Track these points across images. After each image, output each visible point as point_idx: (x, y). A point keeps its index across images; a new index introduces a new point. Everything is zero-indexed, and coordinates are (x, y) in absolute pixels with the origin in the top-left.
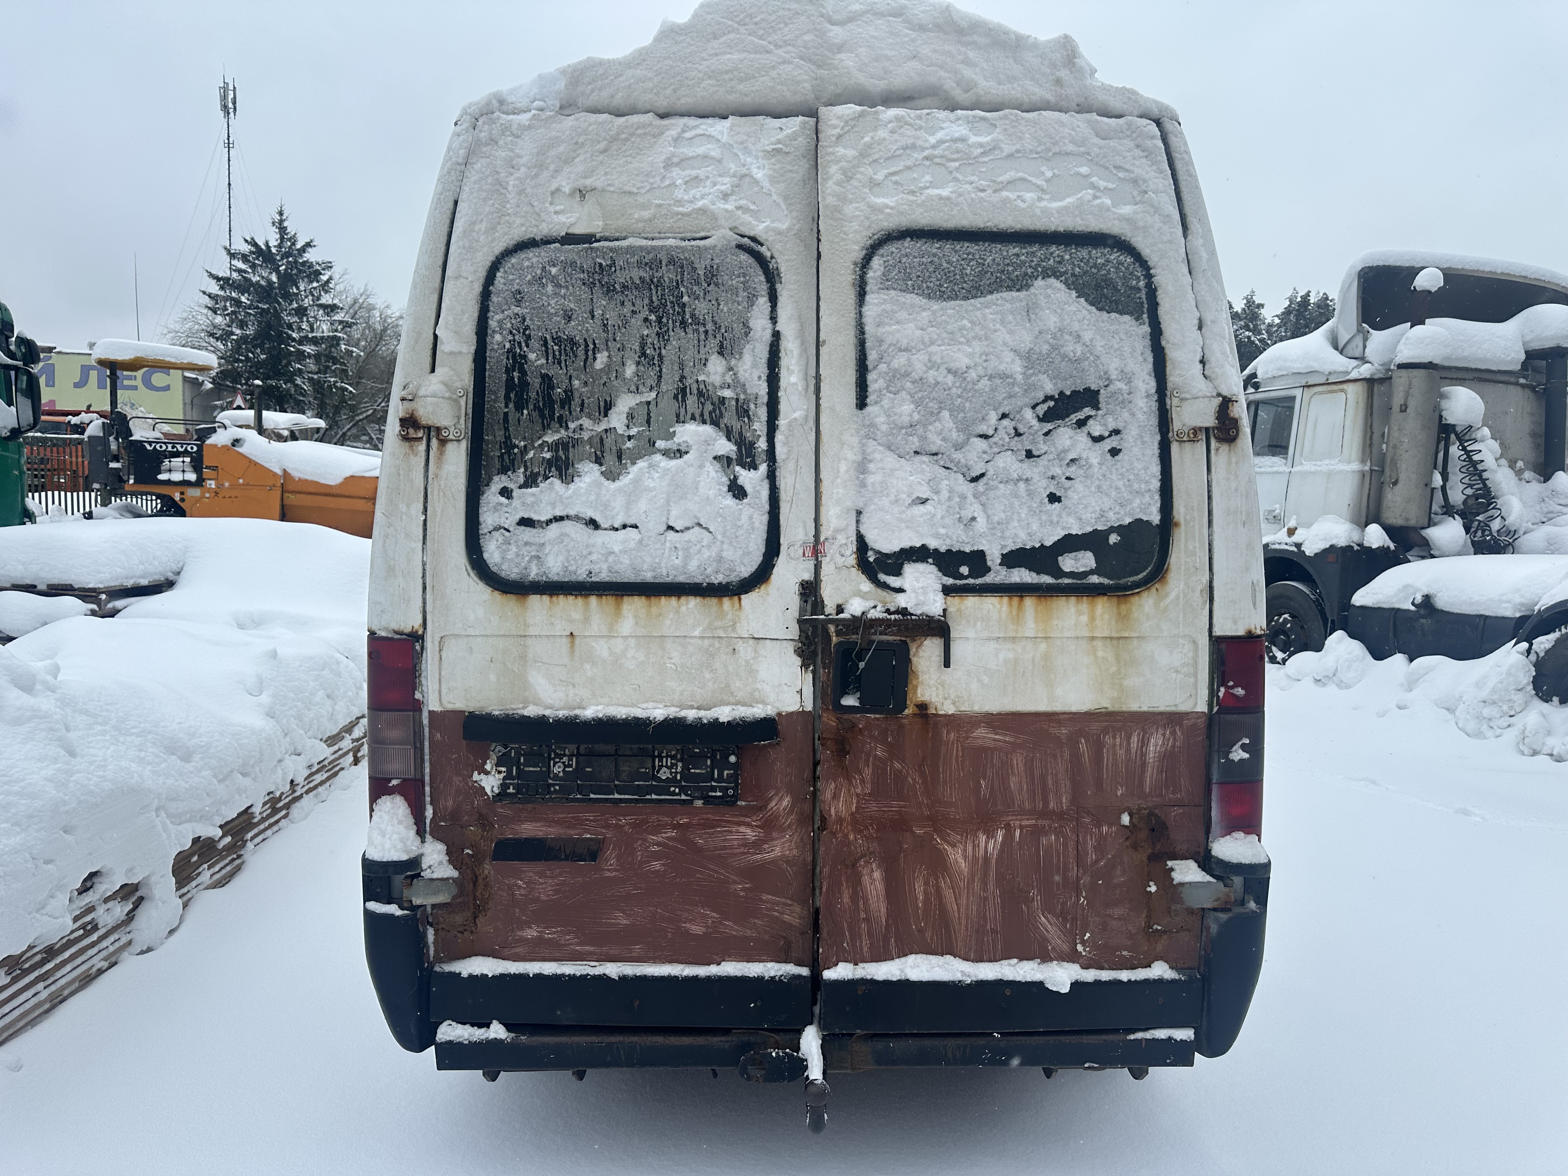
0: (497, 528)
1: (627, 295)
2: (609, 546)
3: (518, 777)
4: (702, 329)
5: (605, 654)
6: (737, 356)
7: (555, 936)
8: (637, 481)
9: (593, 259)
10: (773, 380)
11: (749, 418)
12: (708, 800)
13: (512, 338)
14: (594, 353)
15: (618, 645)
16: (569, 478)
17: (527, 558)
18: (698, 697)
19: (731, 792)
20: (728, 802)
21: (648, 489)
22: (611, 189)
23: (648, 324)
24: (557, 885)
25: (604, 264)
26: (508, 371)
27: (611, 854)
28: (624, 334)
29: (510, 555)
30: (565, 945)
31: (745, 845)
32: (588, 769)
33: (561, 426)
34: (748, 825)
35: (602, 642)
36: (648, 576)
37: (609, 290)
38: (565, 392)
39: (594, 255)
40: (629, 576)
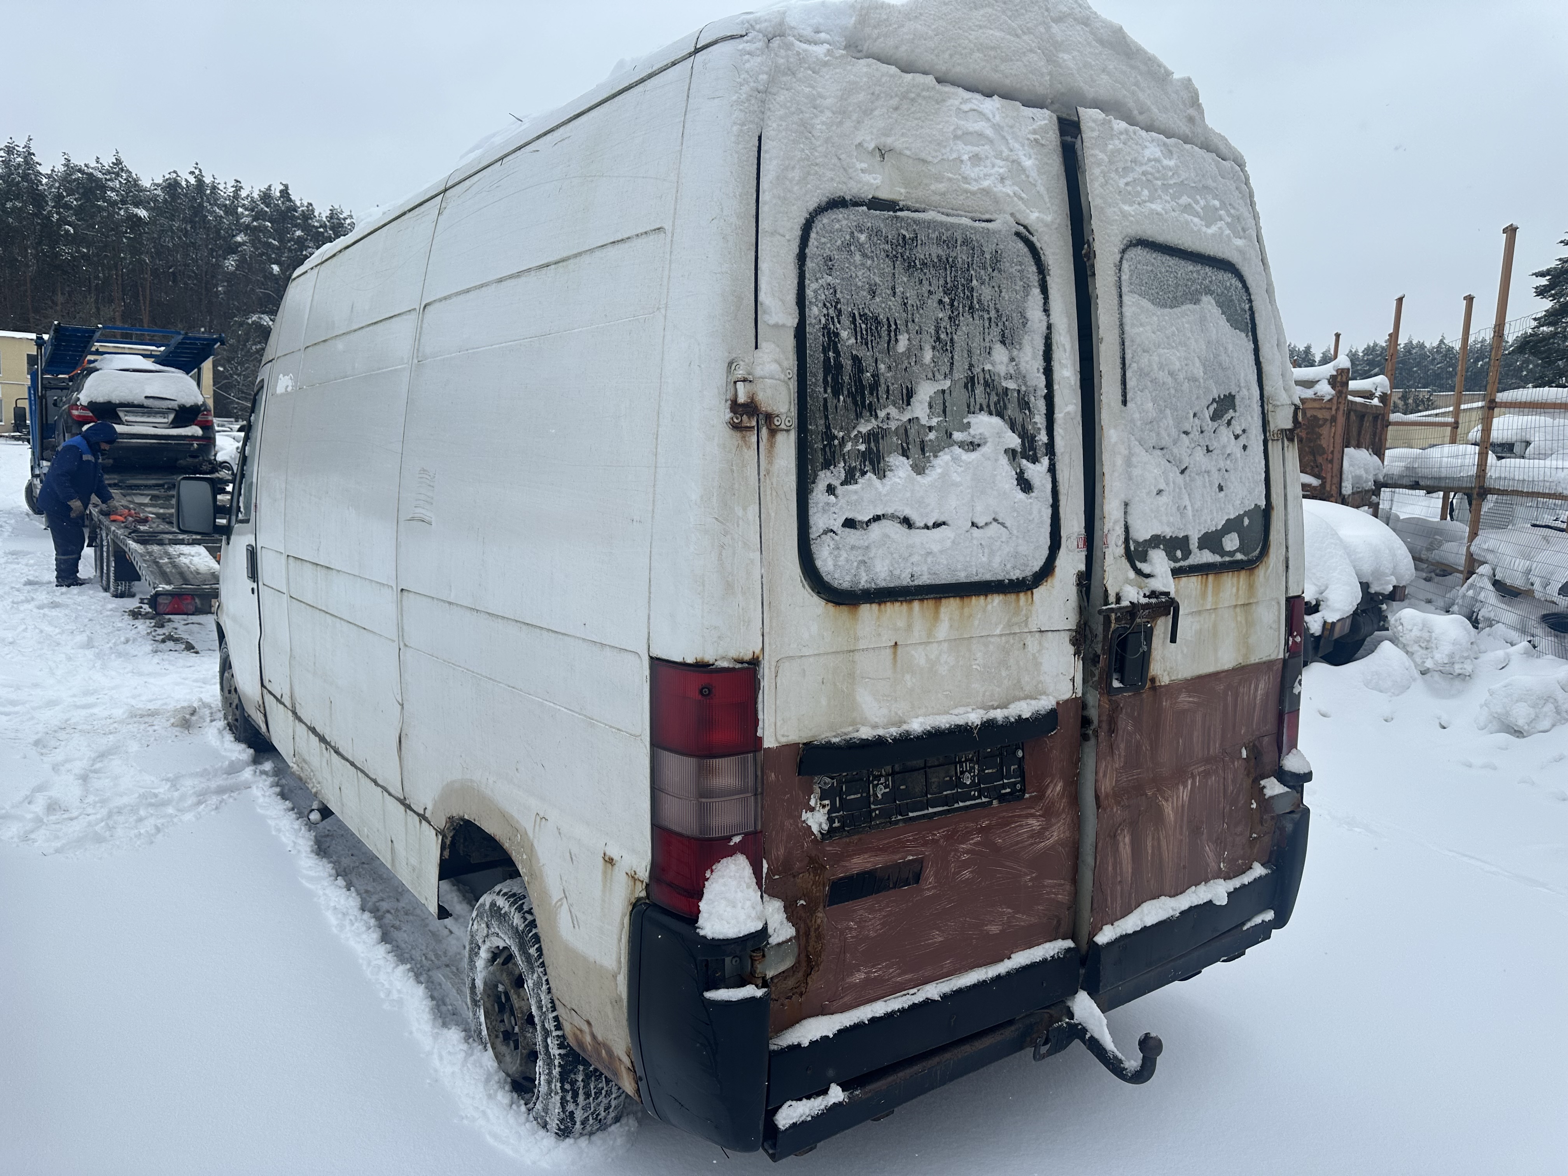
0: (825, 532)
1: (925, 274)
2: (927, 546)
3: (842, 808)
4: (986, 316)
5: (922, 662)
6: (1017, 347)
7: (880, 973)
8: (944, 476)
9: (897, 230)
10: (1048, 372)
11: (1030, 411)
12: (1002, 798)
13: (826, 312)
14: (896, 335)
15: (933, 651)
16: (881, 473)
17: (855, 564)
18: (996, 696)
19: (1018, 786)
20: (1016, 796)
21: (956, 485)
22: (908, 153)
23: (942, 306)
24: (885, 916)
25: (908, 236)
26: (825, 351)
27: (930, 871)
28: (921, 315)
29: (842, 561)
30: (888, 980)
31: (1032, 837)
32: (902, 787)
33: (871, 415)
34: (1033, 816)
35: (920, 649)
36: (962, 577)
37: (910, 266)
38: (873, 376)
39: (899, 225)
40: (945, 578)
